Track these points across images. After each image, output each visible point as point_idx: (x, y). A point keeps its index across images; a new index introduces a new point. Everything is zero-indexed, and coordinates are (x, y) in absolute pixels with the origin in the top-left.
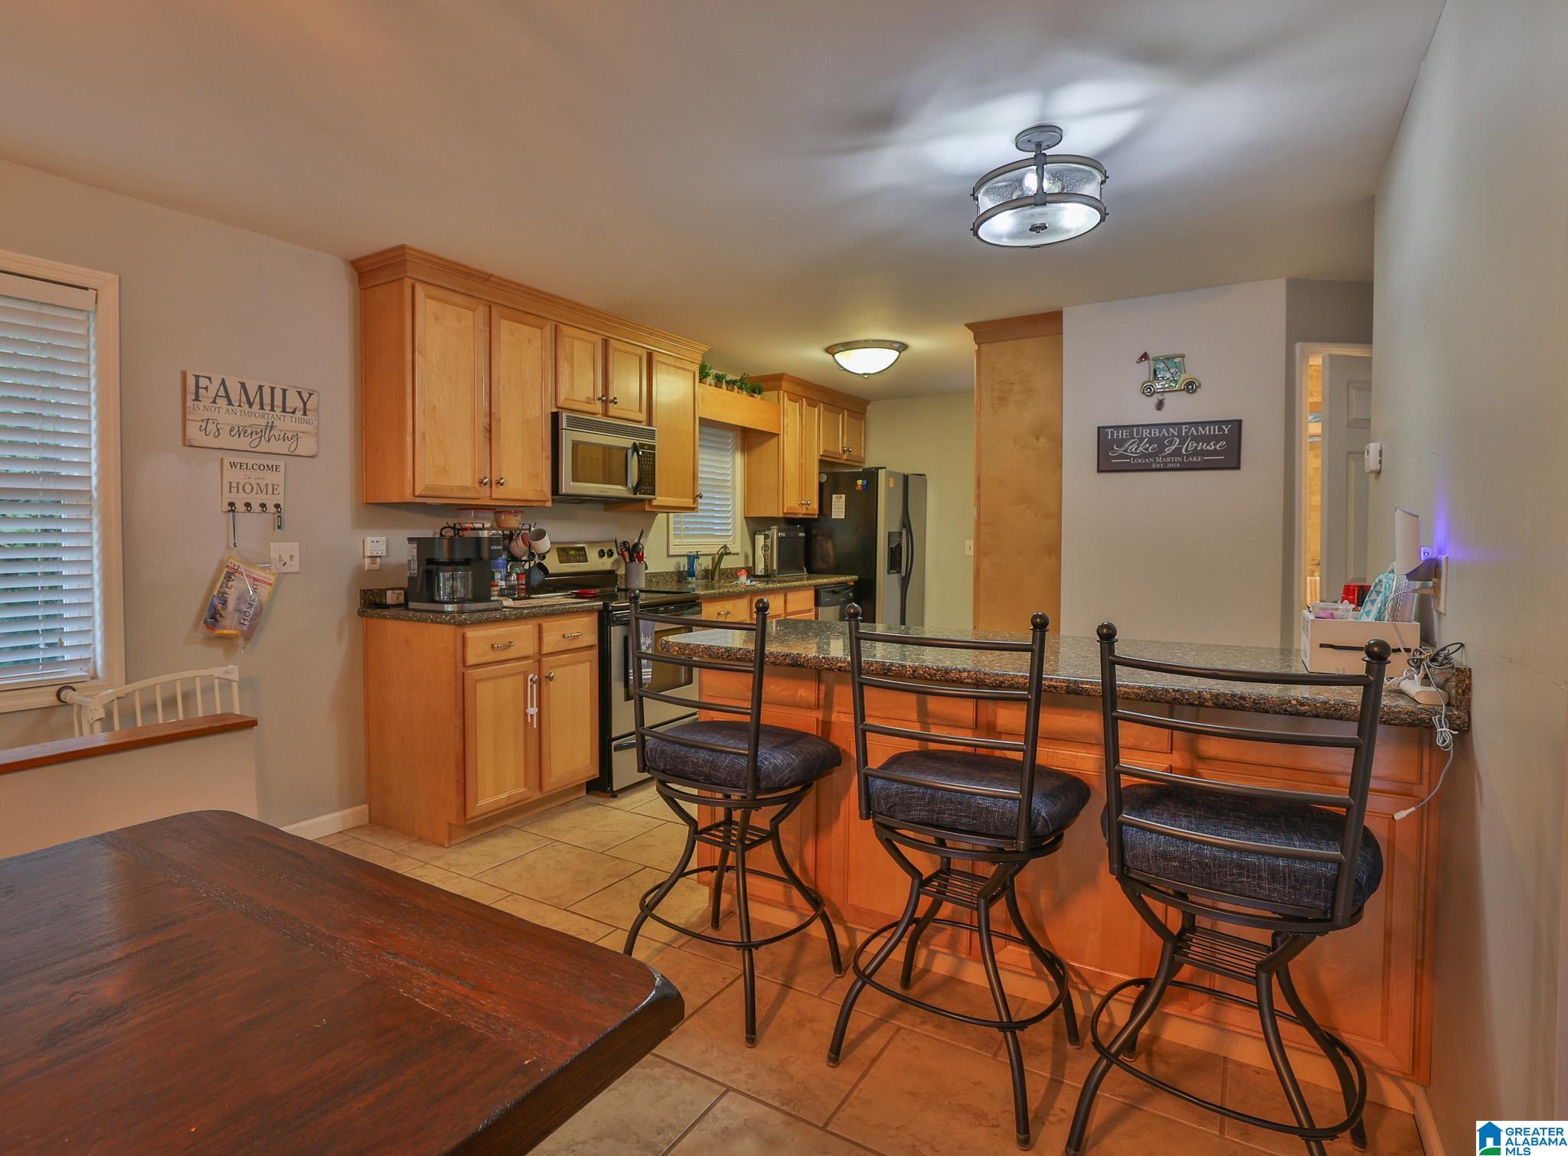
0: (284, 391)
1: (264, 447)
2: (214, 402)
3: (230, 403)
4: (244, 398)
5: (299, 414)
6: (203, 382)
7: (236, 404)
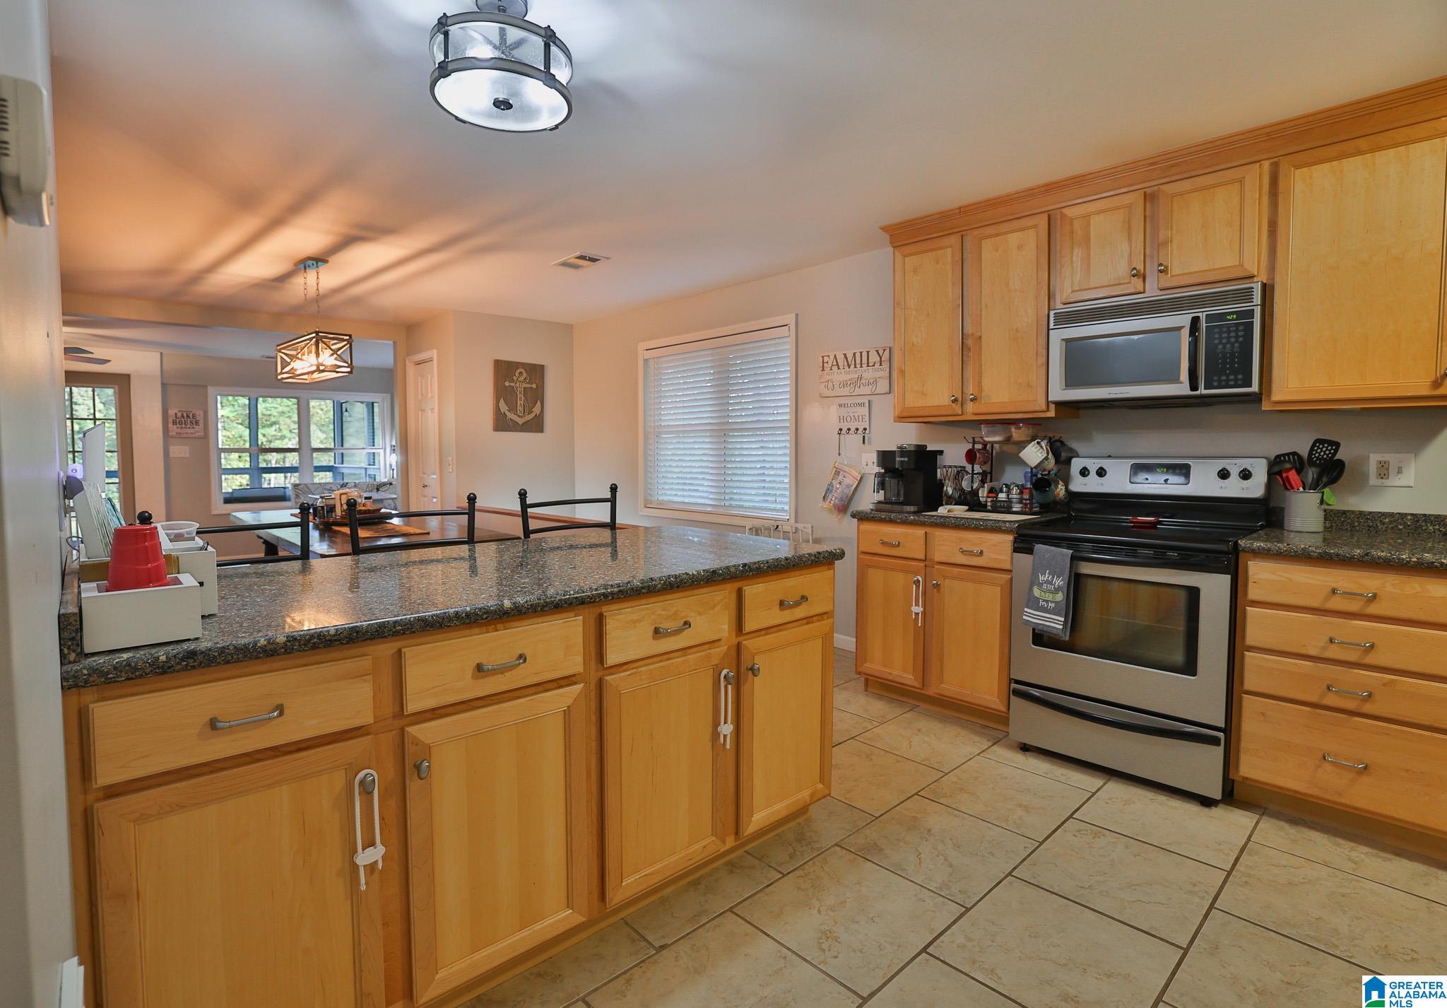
0: (868, 352)
1: (858, 391)
2: (831, 370)
3: (839, 369)
4: (846, 363)
5: (877, 365)
6: (826, 359)
7: (841, 368)
